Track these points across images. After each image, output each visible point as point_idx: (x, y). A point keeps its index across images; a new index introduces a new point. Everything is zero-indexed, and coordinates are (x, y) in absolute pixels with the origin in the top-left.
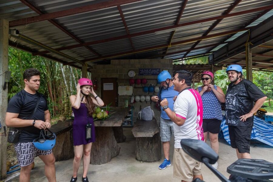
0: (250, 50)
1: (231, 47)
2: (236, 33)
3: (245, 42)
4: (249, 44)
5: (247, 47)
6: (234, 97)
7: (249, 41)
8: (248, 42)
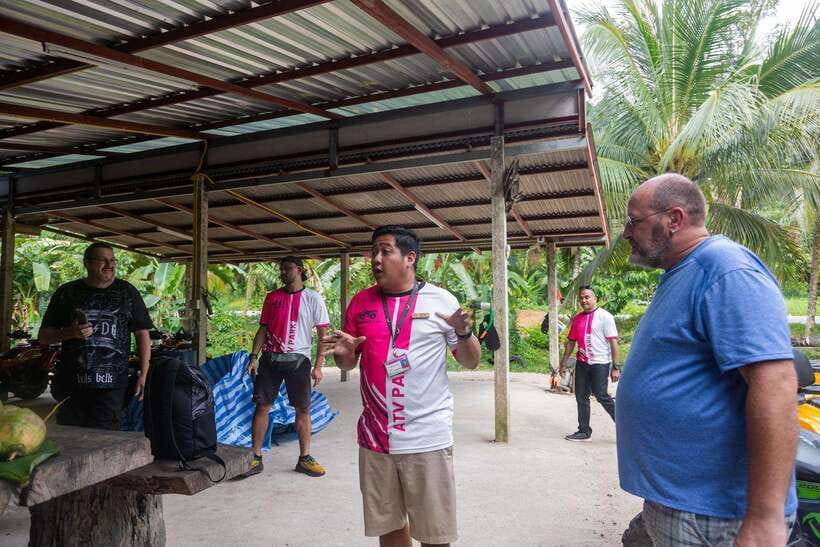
0: (206, 195)
1: (110, 172)
2: (160, 137)
3: (192, 170)
4: (203, 179)
5: (199, 186)
6: (112, 318)
7: (202, 171)
8: (199, 172)
